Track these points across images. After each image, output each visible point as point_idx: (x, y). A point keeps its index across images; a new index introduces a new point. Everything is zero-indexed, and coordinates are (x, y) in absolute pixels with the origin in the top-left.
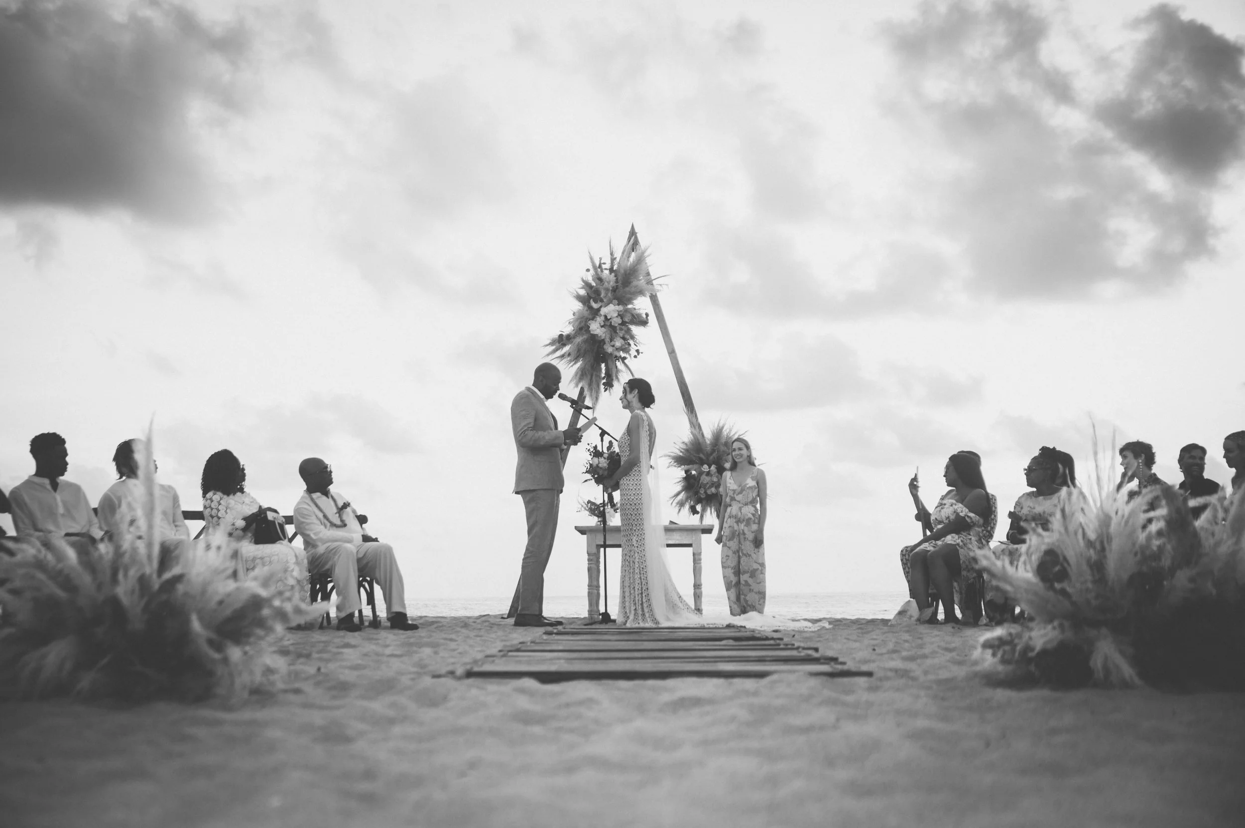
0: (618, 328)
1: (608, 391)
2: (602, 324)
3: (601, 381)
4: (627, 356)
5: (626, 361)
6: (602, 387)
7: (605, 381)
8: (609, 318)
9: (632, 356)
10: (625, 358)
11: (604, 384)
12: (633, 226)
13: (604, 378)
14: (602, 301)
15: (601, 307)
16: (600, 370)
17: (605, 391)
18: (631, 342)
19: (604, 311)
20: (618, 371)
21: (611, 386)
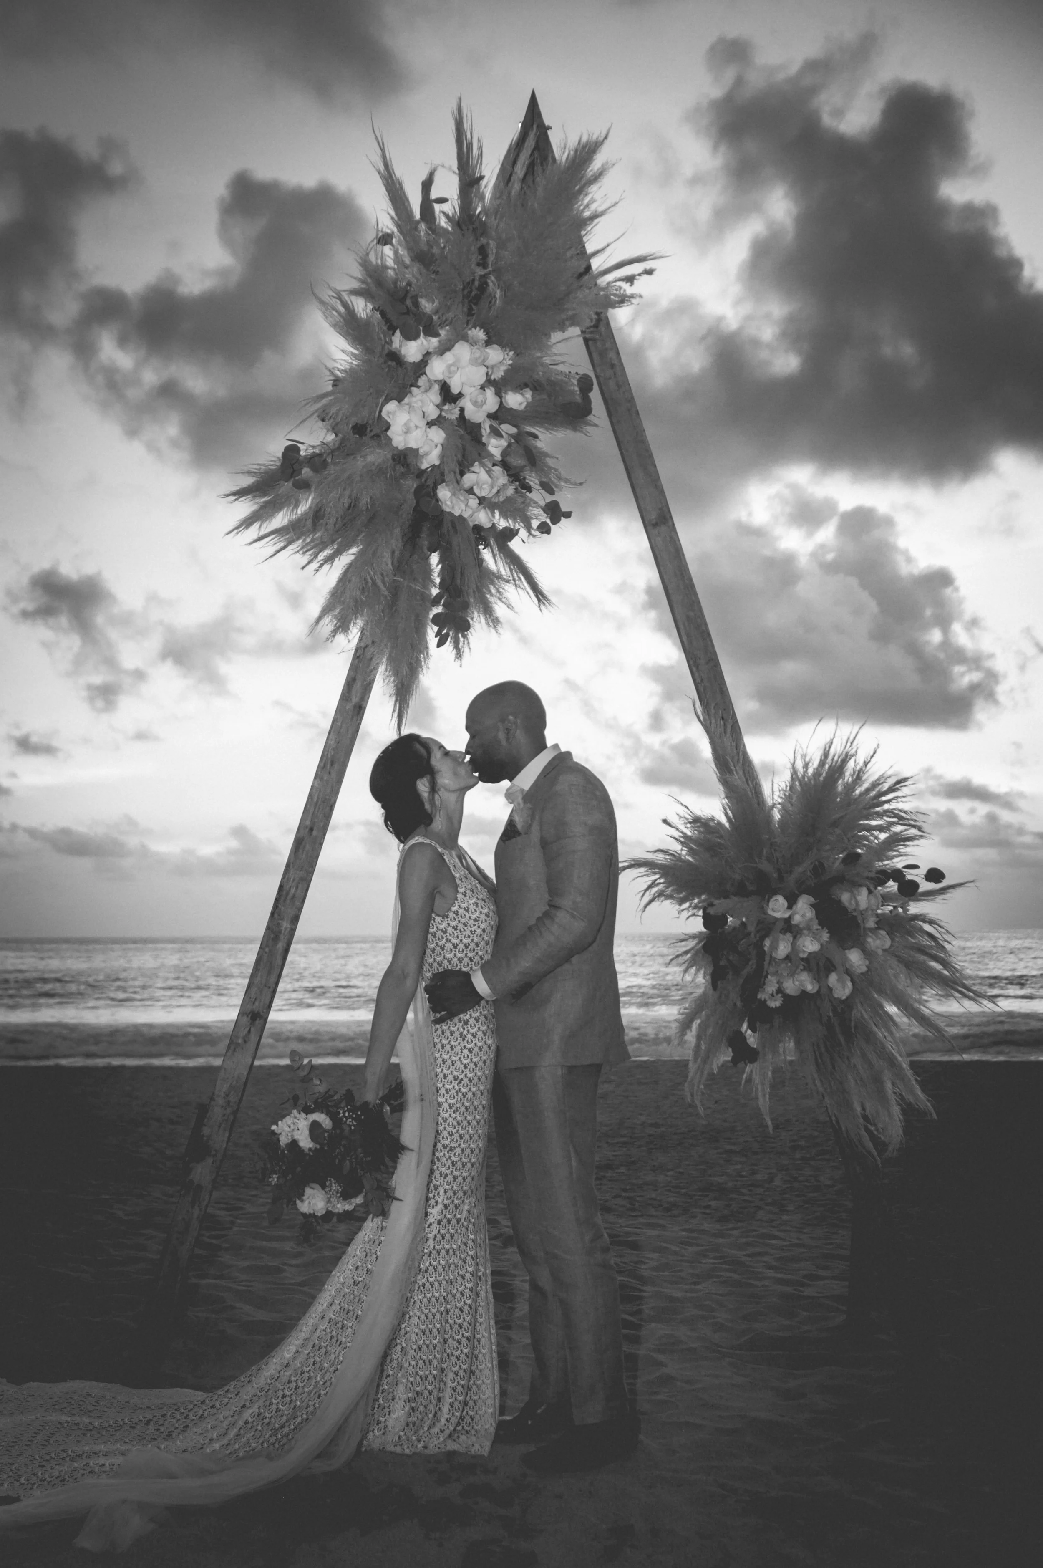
0: (486, 429)
1: (449, 646)
2: (433, 413)
3: (427, 611)
4: (519, 525)
5: (515, 545)
6: (431, 632)
7: (438, 610)
8: (455, 390)
9: (535, 524)
10: (510, 534)
11: (436, 620)
12: (533, 103)
13: (436, 601)
14: (430, 331)
15: (427, 355)
16: (428, 571)
17: (440, 645)
18: (533, 480)
19: (437, 369)
20: (487, 577)
21: (463, 627)
